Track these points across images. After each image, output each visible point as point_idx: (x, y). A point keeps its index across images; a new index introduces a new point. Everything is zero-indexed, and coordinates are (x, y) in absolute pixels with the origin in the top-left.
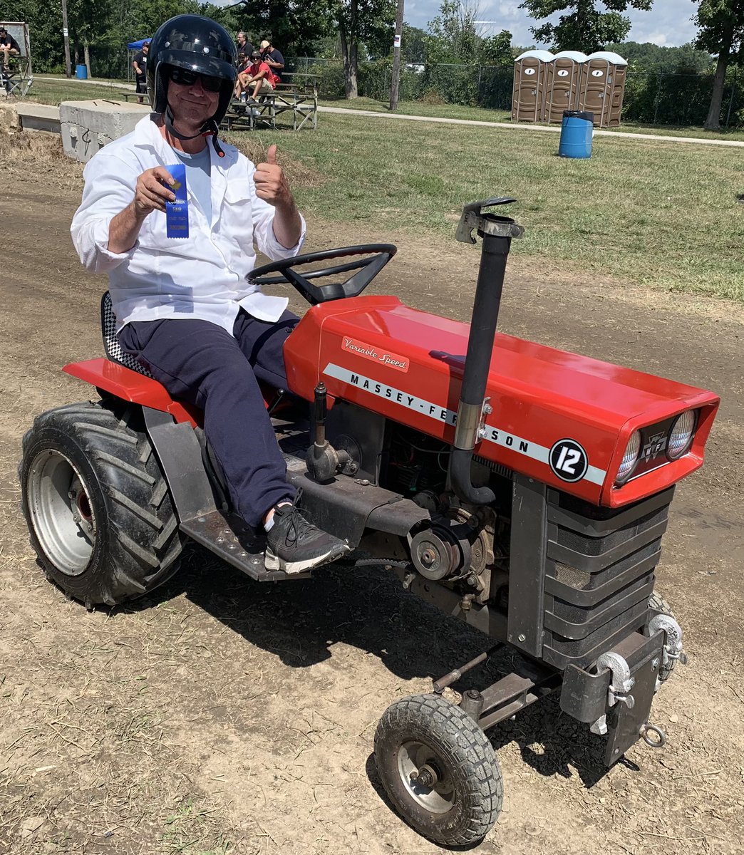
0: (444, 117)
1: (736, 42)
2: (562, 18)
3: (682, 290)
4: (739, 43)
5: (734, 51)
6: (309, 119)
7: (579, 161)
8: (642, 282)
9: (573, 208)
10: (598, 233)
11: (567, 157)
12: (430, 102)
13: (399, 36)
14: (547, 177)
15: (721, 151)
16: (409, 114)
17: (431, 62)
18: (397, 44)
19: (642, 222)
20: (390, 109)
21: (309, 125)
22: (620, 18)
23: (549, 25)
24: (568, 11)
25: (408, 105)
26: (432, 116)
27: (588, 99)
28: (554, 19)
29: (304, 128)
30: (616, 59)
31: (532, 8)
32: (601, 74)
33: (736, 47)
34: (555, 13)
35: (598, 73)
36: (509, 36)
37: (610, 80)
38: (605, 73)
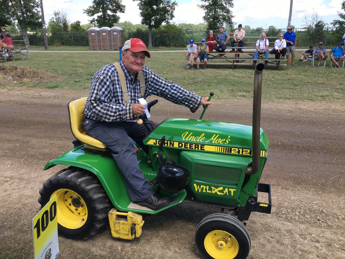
0: (66, 50)
2: (98, 16)
4: (153, 22)
6: (26, 56)
12: (57, 46)
17: (54, 32)
18: (44, 27)
21: (27, 58)
22: (116, 16)
23: (94, 19)
24: (100, 14)
26: (62, 50)
27: (114, 42)
30: (119, 28)
31: (88, 13)
32: (116, 33)
33: (153, 23)
34: (95, 15)
35: (115, 33)
36: (80, 22)
37: (119, 35)
38: (117, 33)
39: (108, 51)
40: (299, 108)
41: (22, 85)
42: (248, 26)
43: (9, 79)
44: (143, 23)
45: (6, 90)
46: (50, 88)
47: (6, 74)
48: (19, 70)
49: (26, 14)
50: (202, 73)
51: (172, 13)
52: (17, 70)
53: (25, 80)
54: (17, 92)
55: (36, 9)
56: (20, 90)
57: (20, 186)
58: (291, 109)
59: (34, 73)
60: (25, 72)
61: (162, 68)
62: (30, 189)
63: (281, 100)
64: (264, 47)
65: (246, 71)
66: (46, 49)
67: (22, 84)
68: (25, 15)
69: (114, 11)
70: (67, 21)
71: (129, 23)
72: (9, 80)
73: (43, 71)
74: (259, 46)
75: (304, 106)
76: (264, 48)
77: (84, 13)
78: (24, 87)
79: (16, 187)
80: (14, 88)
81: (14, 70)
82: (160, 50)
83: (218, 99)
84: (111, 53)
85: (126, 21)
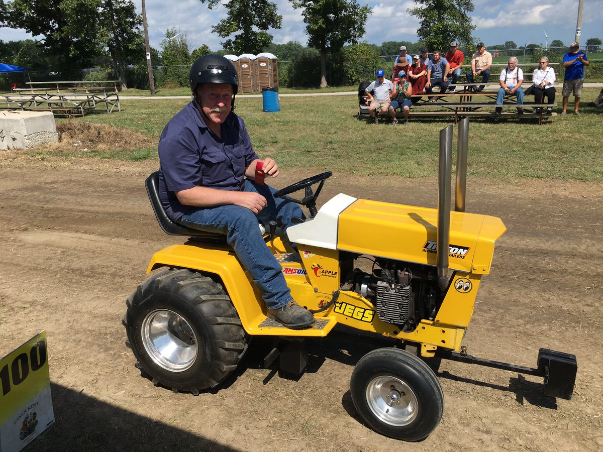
0: (184, 95)
1: (328, 42)
2: (236, 36)
3: (373, 174)
4: (329, 42)
5: (328, 46)
6: (115, 106)
7: (277, 113)
8: (353, 173)
9: (293, 139)
10: (316, 151)
11: (268, 112)
12: (171, 87)
13: (149, 53)
14: (267, 124)
15: (335, 99)
16: (163, 96)
17: (166, 65)
18: (148, 58)
19: (331, 142)
20: (152, 95)
21: (116, 109)
22: (267, 34)
23: (230, 41)
24: (240, 32)
25: (162, 90)
26: (177, 96)
27: (261, 79)
28: (232, 37)
29: (113, 111)
30: (270, 56)
31: (220, 32)
32: (265, 64)
33: (328, 44)
34: (232, 33)
35: (263, 64)
36: (207, 48)
37: (270, 67)
38: (267, 64)
39: (252, 94)
40: (554, 195)
41: (94, 155)
42: (512, 42)
43: (76, 145)
44: (310, 45)
45: (67, 163)
46: (136, 159)
47: (72, 137)
48: (92, 131)
49: (122, 36)
50: (397, 132)
51: (361, 25)
52: (90, 130)
53: (101, 146)
54: (84, 167)
55: (137, 28)
56: (89, 164)
57: (41, 317)
58: (536, 196)
59: (117, 134)
60: (102, 133)
61: (331, 124)
62: (54, 322)
63: (523, 180)
64: (514, 83)
65: (480, 126)
66: (151, 93)
67: (96, 152)
68: (120, 38)
69: (264, 26)
70: (187, 46)
71: (295, 44)
72: (76, 147)
73: (129, 131)
74: (505, 81)
75: (564, 191)
76: (514, 85)
77: (213, 31)
78: (97, 158)
79: (34, 318)
80: (81, 159)
81: (86, 131)
82: (339, 92)
83: (410, 177)
84: (255, 98)
85: (290, 42)
